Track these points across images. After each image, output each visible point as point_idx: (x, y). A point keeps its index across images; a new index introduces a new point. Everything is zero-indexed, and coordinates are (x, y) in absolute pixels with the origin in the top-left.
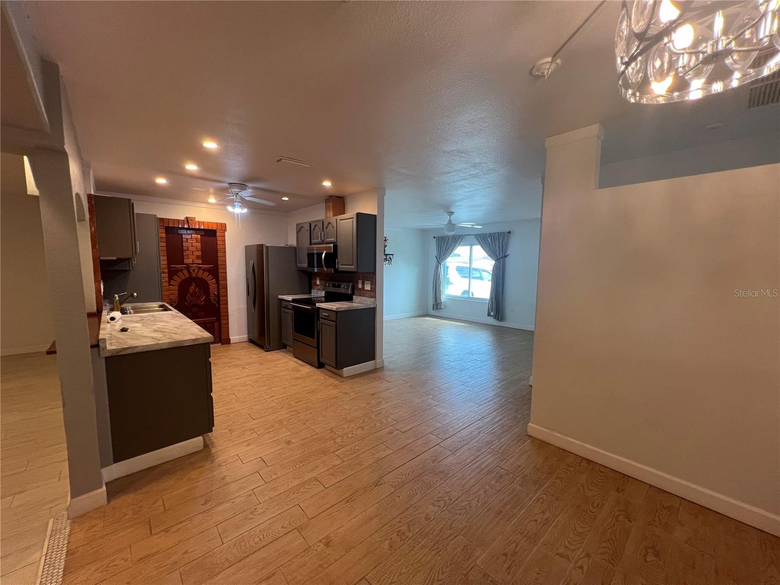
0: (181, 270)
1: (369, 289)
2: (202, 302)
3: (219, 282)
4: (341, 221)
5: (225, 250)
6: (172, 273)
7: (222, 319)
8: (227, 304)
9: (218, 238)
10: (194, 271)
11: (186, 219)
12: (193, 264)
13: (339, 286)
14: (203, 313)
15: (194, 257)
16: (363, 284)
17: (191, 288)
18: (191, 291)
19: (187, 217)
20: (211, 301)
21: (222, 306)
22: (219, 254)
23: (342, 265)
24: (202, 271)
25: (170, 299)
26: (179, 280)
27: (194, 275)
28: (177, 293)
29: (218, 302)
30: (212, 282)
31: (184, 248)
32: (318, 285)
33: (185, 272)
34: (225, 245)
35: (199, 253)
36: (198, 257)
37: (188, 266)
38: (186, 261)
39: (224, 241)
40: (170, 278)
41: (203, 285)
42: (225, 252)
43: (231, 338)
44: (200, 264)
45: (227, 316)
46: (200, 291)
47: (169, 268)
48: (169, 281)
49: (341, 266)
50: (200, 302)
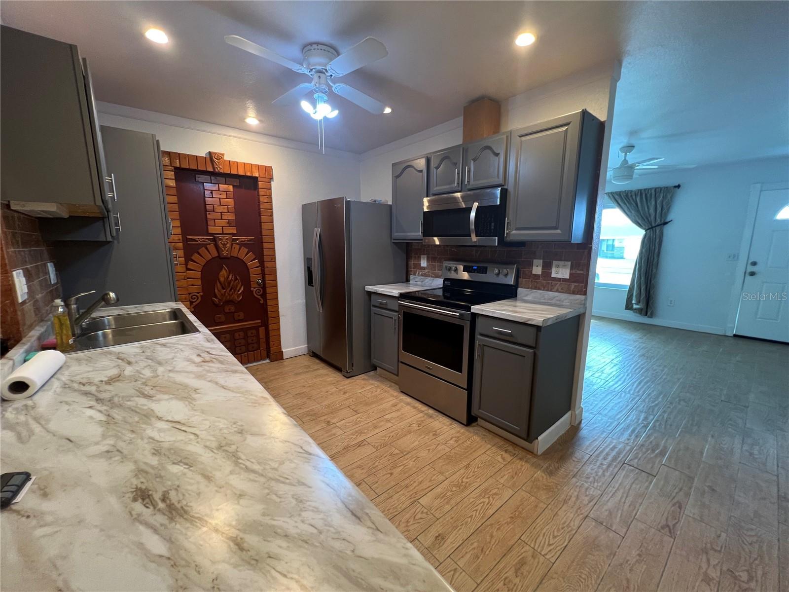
0: (205, 245)
1: (567, 277)
2: (238, 296)
3: (264, 264)
4: (524, 139)
5: (272, 212)
6: (190, 250)
7: (270, 322)
8: (276, 299)
9: (262, 192)
10: (224, 245)
11: (208, 156)
12: (223, 234)
13: (483, 270)
14: (242, 314)
15: (223, 223)
16: (547, 266)
17: (221, 273)
18: (222, 279)
19: (210, 153)
20: (253, 293)
21: (269, 303)
22: (263, 218)
23: (517, 229)
24: (238, 247)
25: (189, 294)
26: (203, 262)
27: (225, 253)
28: (200, 283)
29: (264, 295)
30: (253, 264)
31: (208, 207)
32: (424, 268)
33: (211, 247)
34: (271, 202)
35: (232, 217)
36: (229, 223)
37: (214, 237)
38: (212, 229)
39: (270, 196)
40: (188, 258)
41: (239, 268)
42: (272, 215)
43: (284, 350)
44: (234, 235)
45: (278, 317)
46: (236, 279)
47: (185, 240)
48: (186, 264)
49: (514, 232)
50: (236, 297)
